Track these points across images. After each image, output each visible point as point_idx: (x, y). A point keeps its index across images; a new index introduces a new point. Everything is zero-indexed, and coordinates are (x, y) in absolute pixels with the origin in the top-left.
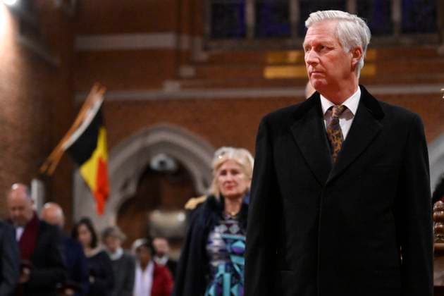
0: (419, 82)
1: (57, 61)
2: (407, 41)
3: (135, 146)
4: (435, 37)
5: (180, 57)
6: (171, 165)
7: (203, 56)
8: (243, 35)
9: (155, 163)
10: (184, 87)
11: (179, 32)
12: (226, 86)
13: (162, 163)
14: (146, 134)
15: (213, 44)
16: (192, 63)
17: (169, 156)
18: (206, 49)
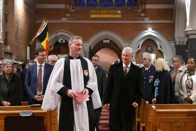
0: (133, 20)
1: (32, 11)
2: (129, 8)
3: (54, 36)
4: (137, 7)
5: (66, 11)
6: (64, 42)
7: (73, 11)
8: (84, 5)
9: (59, 41)
10: (67, 20)
11: (66, 4)
12: (80, 20)
13: (61, 41)
14: (57, 33)
15: (75, 7)
16: (70, 13)
17: (63, 39)
18: (73, 9)
